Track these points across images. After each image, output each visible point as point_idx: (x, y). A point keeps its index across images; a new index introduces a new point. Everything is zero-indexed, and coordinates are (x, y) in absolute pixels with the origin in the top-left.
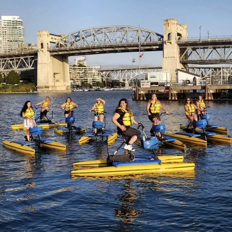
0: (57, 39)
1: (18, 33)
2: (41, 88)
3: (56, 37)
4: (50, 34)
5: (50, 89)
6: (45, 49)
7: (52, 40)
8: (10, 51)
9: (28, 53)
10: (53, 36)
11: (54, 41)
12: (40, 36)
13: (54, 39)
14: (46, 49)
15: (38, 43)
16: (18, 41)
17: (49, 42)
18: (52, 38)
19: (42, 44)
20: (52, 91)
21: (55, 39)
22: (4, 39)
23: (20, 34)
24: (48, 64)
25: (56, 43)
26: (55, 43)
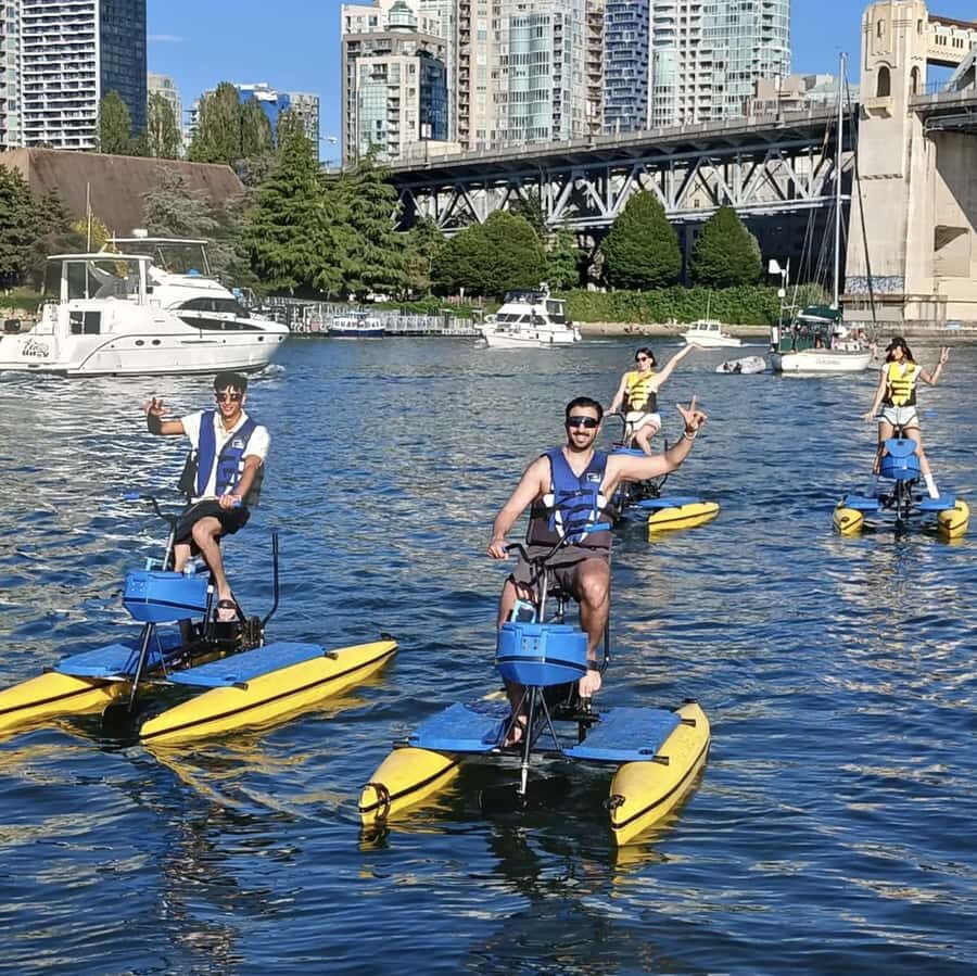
0: (966, 44)
1: (755, 23)
2: (862, 308)
3: (960, 34)
4: (932, 19)
5: (911, 311)
6: (899, 100)
7: (941, 48)
8: (708, 114)
9: (809, 123)
10: (944, 31)
11: (948, 53)
12: (876, 32)
13: (949, 41)
14: (906, 101)
15: (863, 67)
16: (752, 76)
17: (925, 61)
18: (941, 40)
19: (884, 75)
20: (920, 322)
21: (958, 43)
22: (683, 54)
23: (767, 28)
24: (908, 181)
25: (960, 68)
26: (954, 65)
